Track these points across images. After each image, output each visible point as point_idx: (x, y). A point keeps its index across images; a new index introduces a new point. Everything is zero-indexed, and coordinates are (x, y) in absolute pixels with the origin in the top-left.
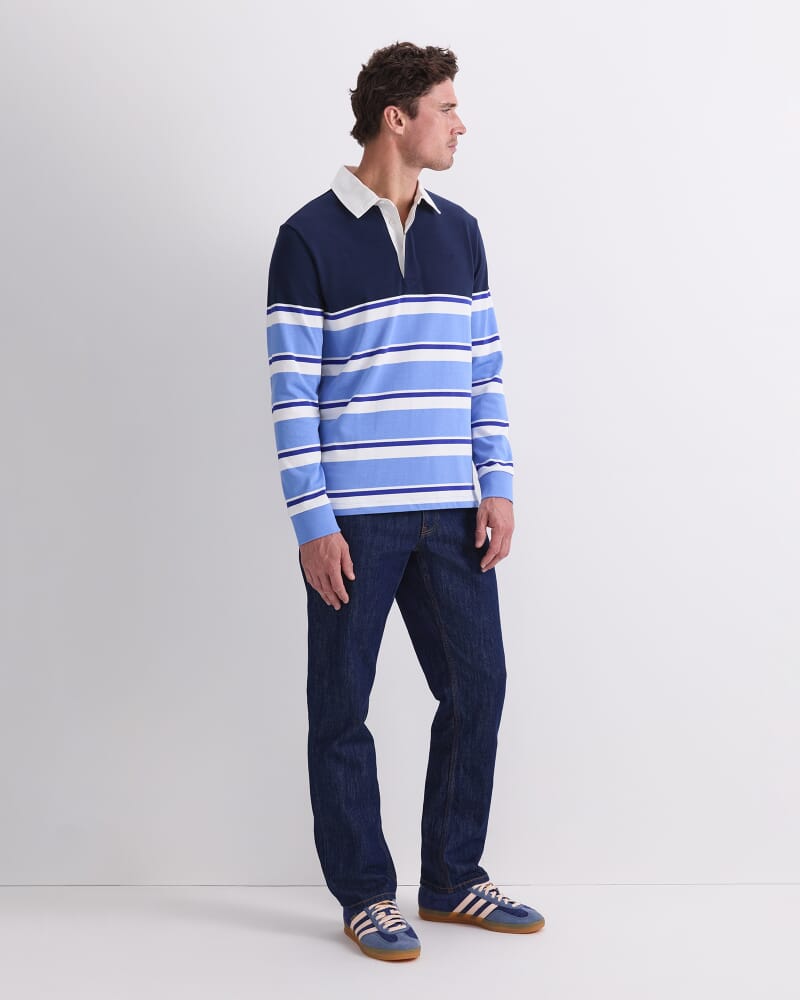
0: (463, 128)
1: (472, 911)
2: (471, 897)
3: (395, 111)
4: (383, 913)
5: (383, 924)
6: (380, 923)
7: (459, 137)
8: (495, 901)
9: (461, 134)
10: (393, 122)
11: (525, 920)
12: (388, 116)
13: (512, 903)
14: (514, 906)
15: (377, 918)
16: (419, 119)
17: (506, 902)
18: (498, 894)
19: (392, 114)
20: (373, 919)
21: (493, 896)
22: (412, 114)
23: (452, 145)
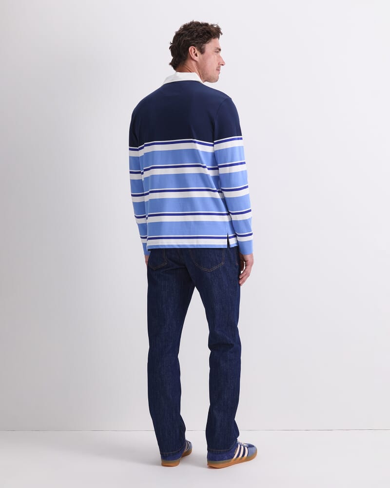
0: (224, 62)
3: (194, 49)
7: (222, 67)
9: (223, 65)
10: (193, 54)
12: (191, 51)
16: (205, 54)
19: (193, 51)
22: (202, 51)
23: (218, 70)
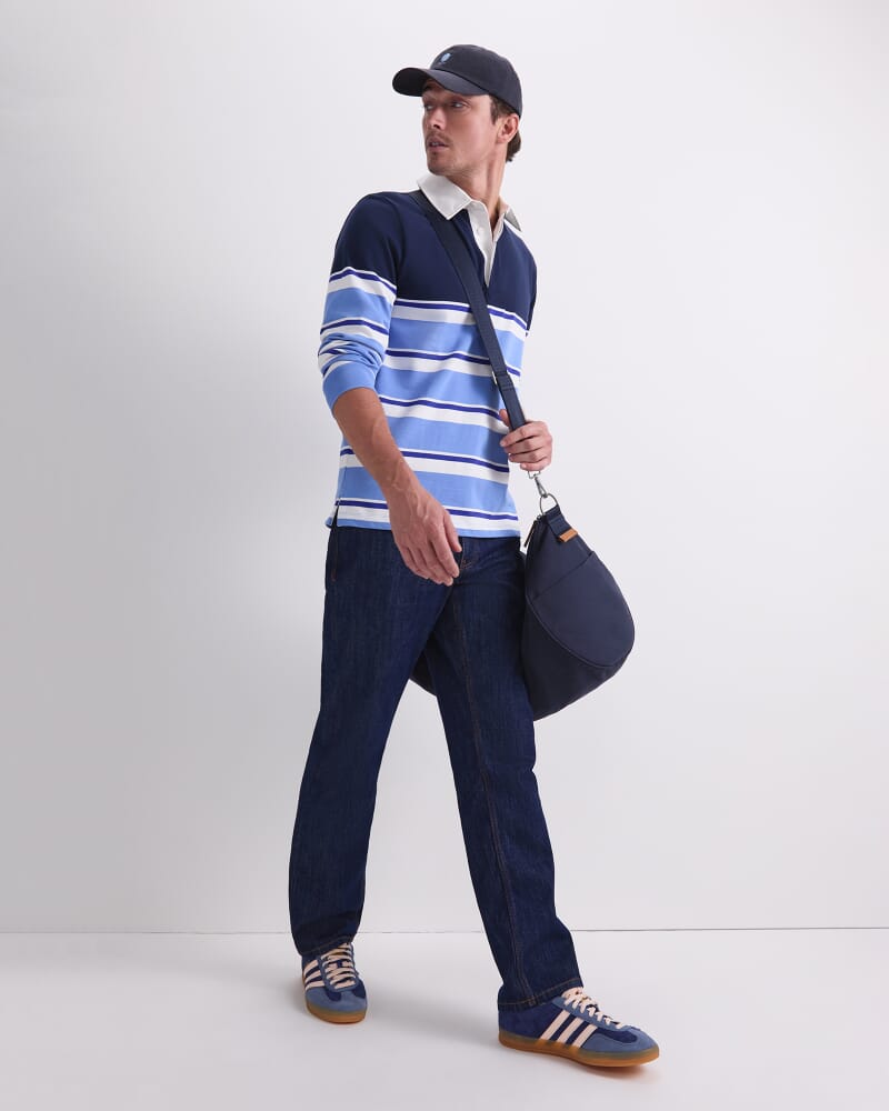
1: (563, 1038)
2: (564, 1016)
4: (335, 965)
5: (332, 979)
6: (329, 977)
8: (593, 1020)
11: (634, 1046)
13: (616, 1023)
14: (618, 1027)
15: (327, 971)
17: (608, 1021)
18: (597, 1010)
20: (323, 972)
21: (591, 1014)
